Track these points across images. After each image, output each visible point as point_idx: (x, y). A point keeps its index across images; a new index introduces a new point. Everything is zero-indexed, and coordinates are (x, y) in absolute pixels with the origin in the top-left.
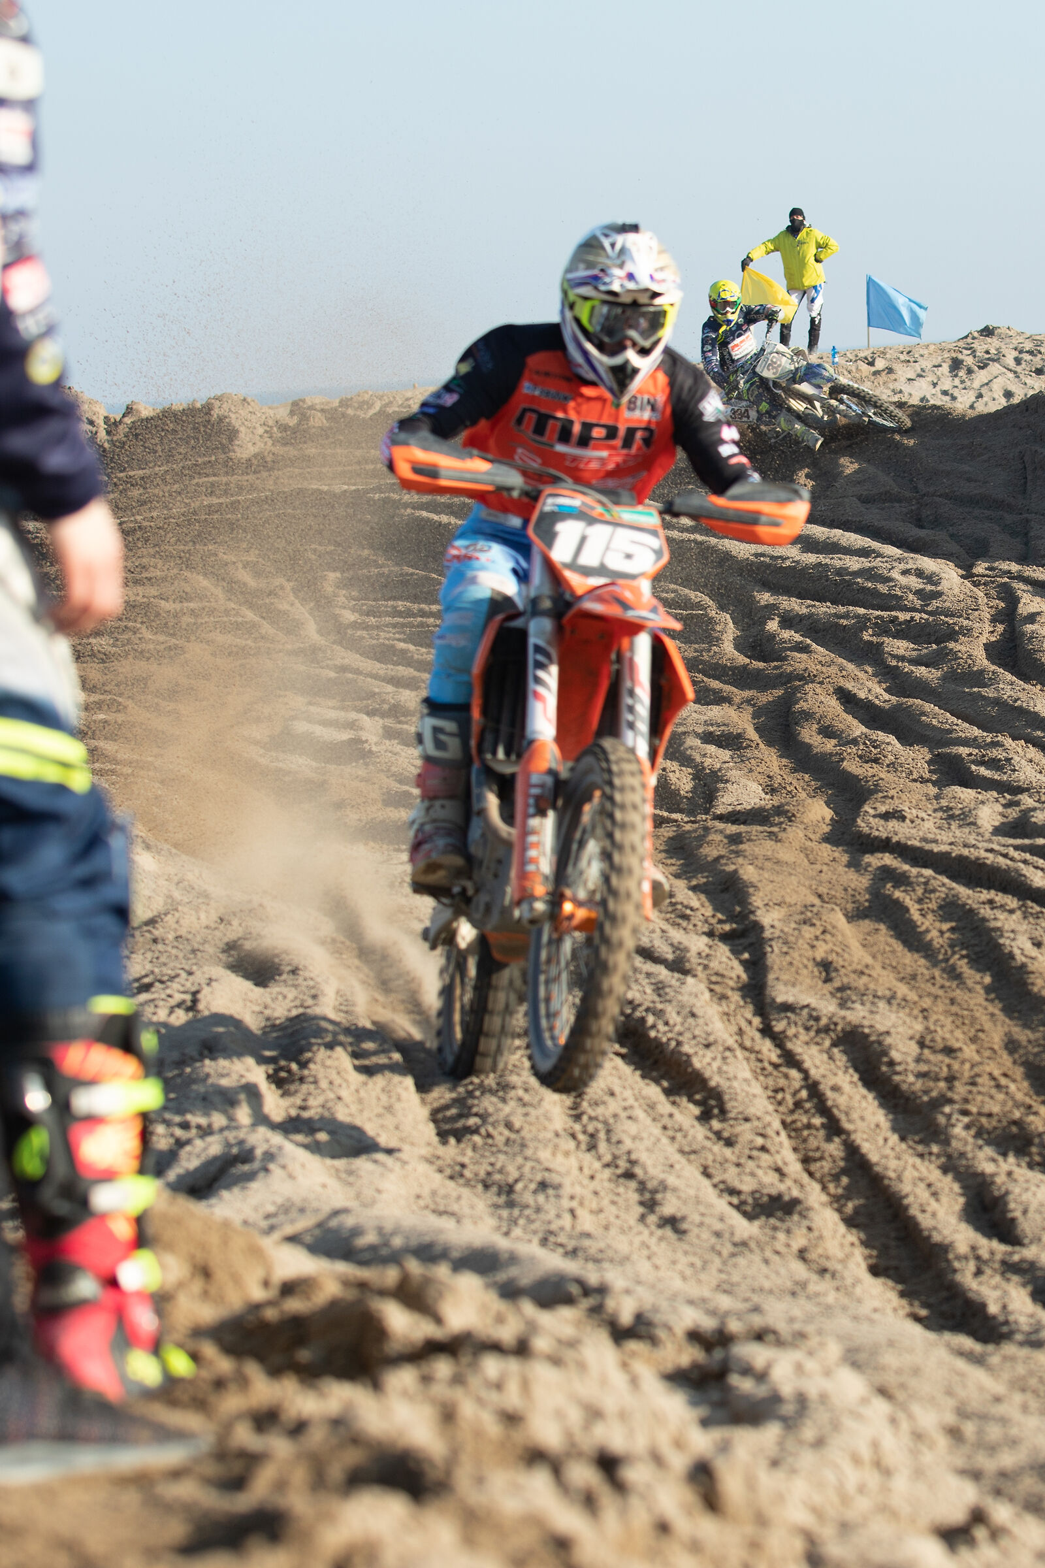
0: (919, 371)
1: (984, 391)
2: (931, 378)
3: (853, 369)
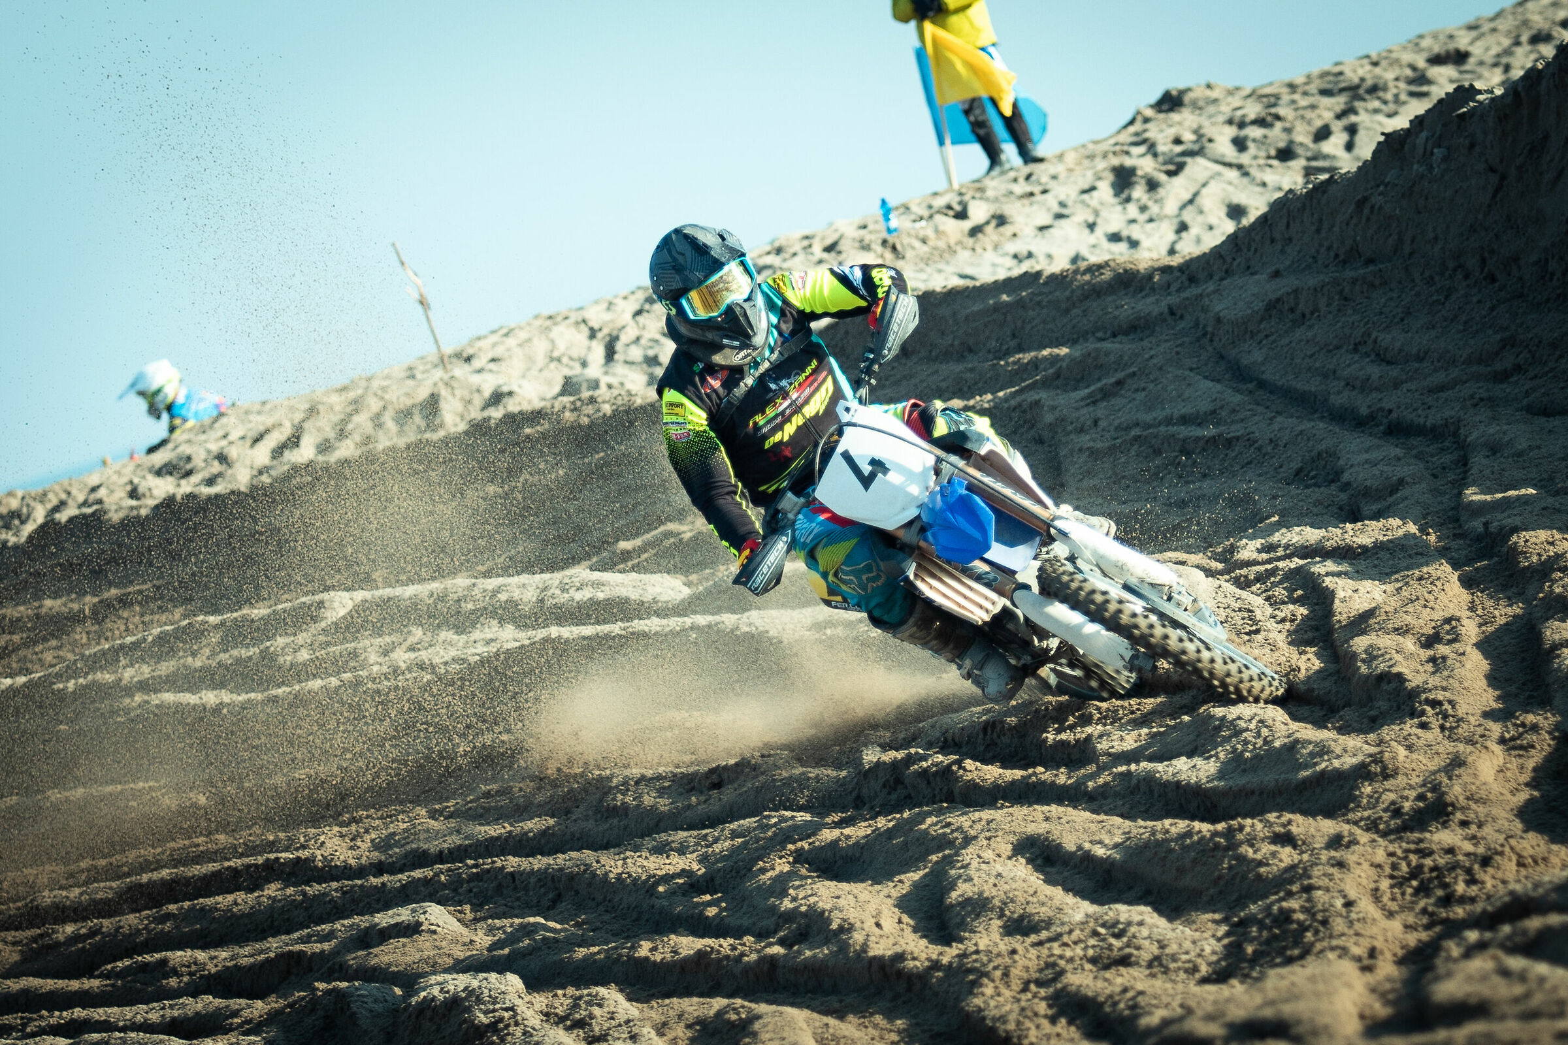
0: (1056, 209)
1: (1188, 216)
2: (1081, 215)
3: (930, 233)
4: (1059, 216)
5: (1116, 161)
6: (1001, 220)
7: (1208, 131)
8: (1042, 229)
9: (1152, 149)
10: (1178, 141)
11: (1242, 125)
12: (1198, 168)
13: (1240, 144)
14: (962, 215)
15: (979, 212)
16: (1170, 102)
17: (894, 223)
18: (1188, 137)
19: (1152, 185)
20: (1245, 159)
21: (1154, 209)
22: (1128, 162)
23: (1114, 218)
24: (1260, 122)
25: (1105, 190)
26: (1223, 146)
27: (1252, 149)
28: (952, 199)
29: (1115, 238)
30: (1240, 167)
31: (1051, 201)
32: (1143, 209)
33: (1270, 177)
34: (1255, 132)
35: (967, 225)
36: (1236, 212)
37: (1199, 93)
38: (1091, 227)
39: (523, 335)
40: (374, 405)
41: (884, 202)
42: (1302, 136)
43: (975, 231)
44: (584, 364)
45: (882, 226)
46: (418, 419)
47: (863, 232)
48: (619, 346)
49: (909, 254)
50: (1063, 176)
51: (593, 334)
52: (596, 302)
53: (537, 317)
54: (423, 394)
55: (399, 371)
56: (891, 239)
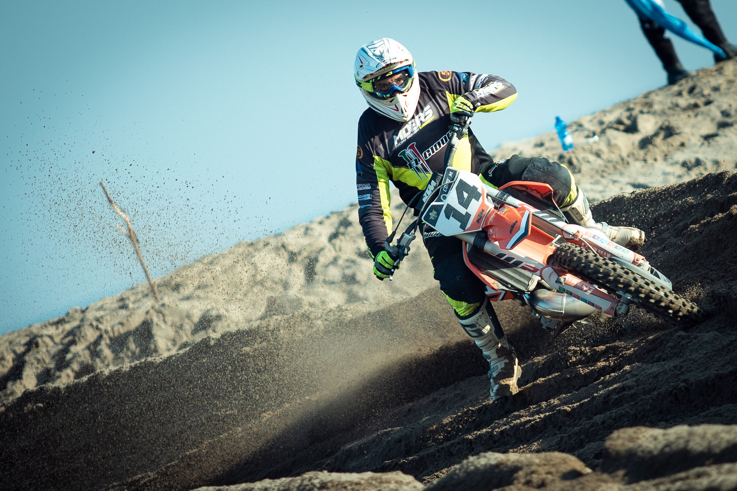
0: (720, 118)
3: (603, 147)
4: (723, 125)
6: (669, 132)
8: (708, 137)
14: (632, 129)
15: (647, 125)
17: (569, 140)
28: (620, 114)
31: (715, 111)
35: (637, 138)
39: (228, 262)
40: (91, 335)
41: (558, 120)
43: (645, 143)
44: (286, 285)
45: (557, 143)
46: (133, 346)
47: (539, 150)
48: (318, 268)
49: (585, 168)
51: (292, 257)
52: (293, 228)
53: (238, 245)
54: (135, 322)
55: (111, 302)
56: (567, 155)
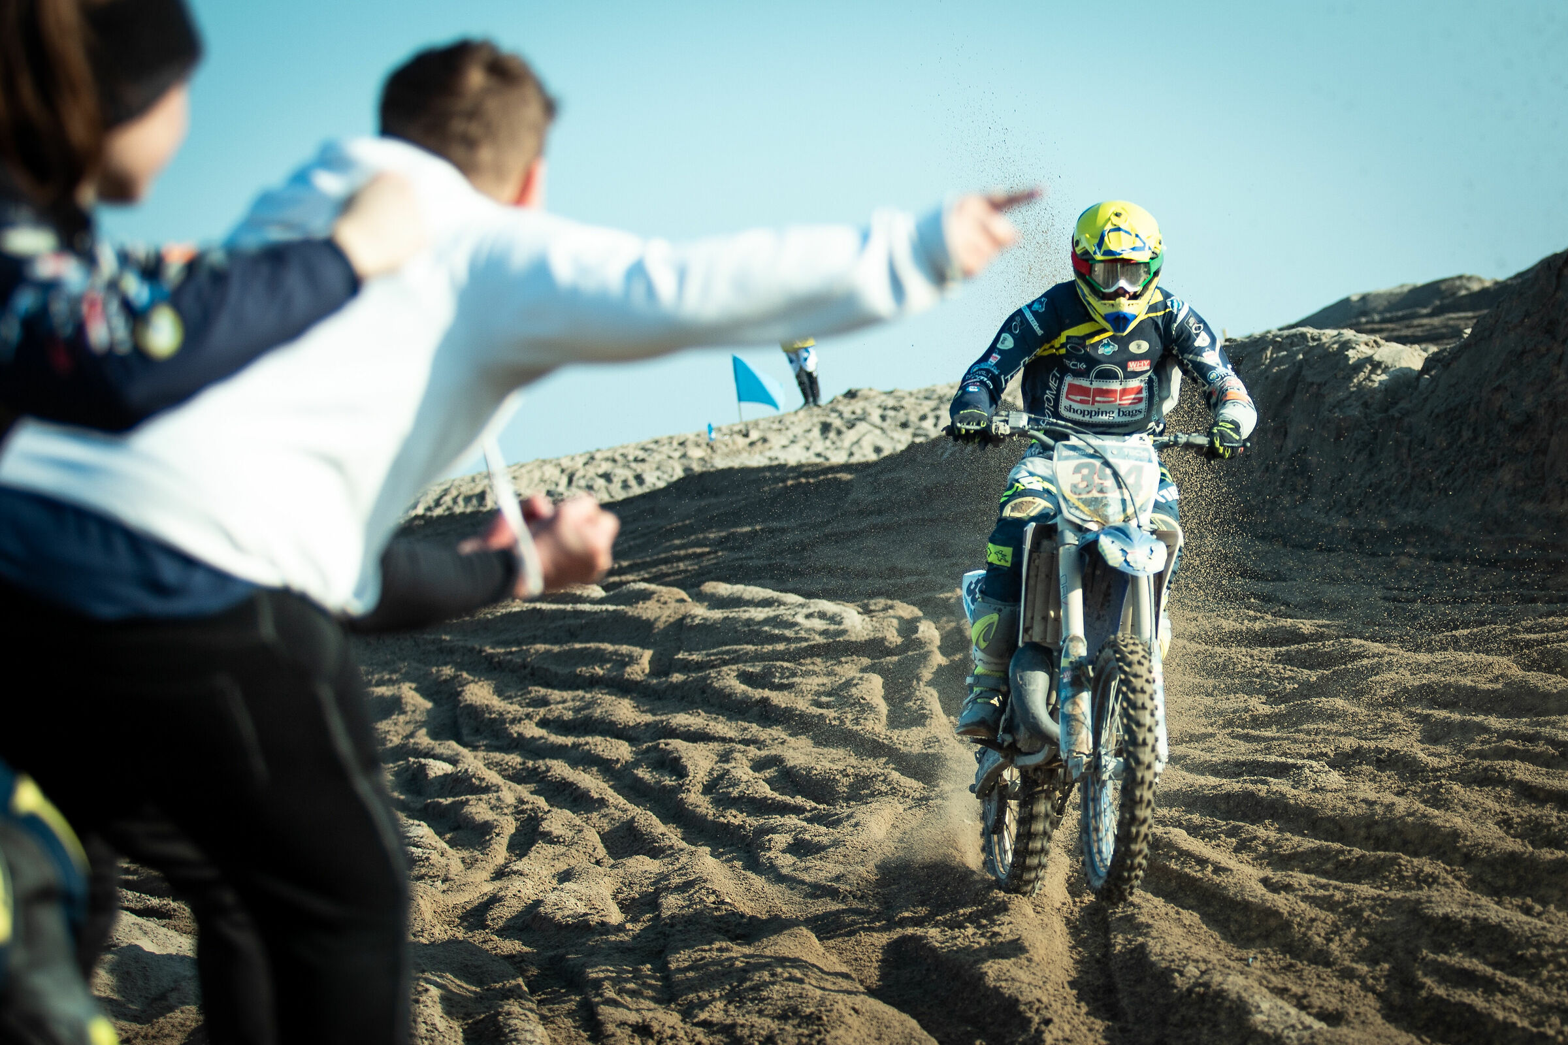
0: (792, 438)
1: (855, 449)
2: (804, 443)
3: (730, 442)
4: (793, 442)
5: (823, 419)
6: (765, 440)
7: (869, 409)
8: (784, 447)
9: (841, 415)
10: (853, 413)
11: (885, 409)
12: (862, 427)
13: (883, 418)
14: (746, 435)
15: (754, 435)
16: (851, 395)
17: (714, 435)
18: (859, 412)
19: (839, 432)
20: (885, 425)
21: (839, 444)
22: (829, 420)
23: (819, 446)
24: (894, 409)
25: (816, 432)
26: (875, 416)
27: (889, 421)
28: (742, 427)
29: (819, 455)
30: (882, 429)
31: (790, 434)
32: (833, 443)
33: (896, 435)
34: (891, 413)
35: (748, 441)
36: (878, 450)
37: (865, 392)
38: (808, 449)
39: (529, 468)
40: (454, 493)
41: (710, 426)
42: (913, 418)
43: (752, 444)
44: (557, 485)
45: (707, 436)
46: (475, 501)
47: (698, 439)
48: (575, 478)
49: (719, 451)
50: (797, 423)
51: (563, 471)
52: (567, 456)
53: (537, 460)
54: (478, 490)
55: (468, 478)
56: (711, 443)
